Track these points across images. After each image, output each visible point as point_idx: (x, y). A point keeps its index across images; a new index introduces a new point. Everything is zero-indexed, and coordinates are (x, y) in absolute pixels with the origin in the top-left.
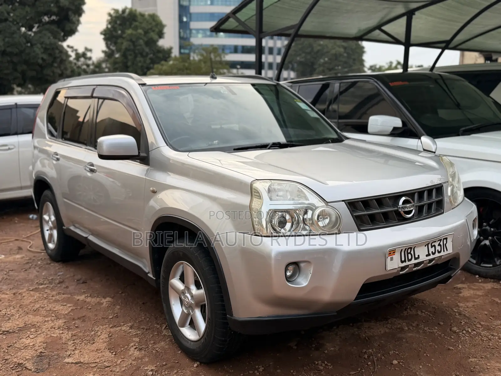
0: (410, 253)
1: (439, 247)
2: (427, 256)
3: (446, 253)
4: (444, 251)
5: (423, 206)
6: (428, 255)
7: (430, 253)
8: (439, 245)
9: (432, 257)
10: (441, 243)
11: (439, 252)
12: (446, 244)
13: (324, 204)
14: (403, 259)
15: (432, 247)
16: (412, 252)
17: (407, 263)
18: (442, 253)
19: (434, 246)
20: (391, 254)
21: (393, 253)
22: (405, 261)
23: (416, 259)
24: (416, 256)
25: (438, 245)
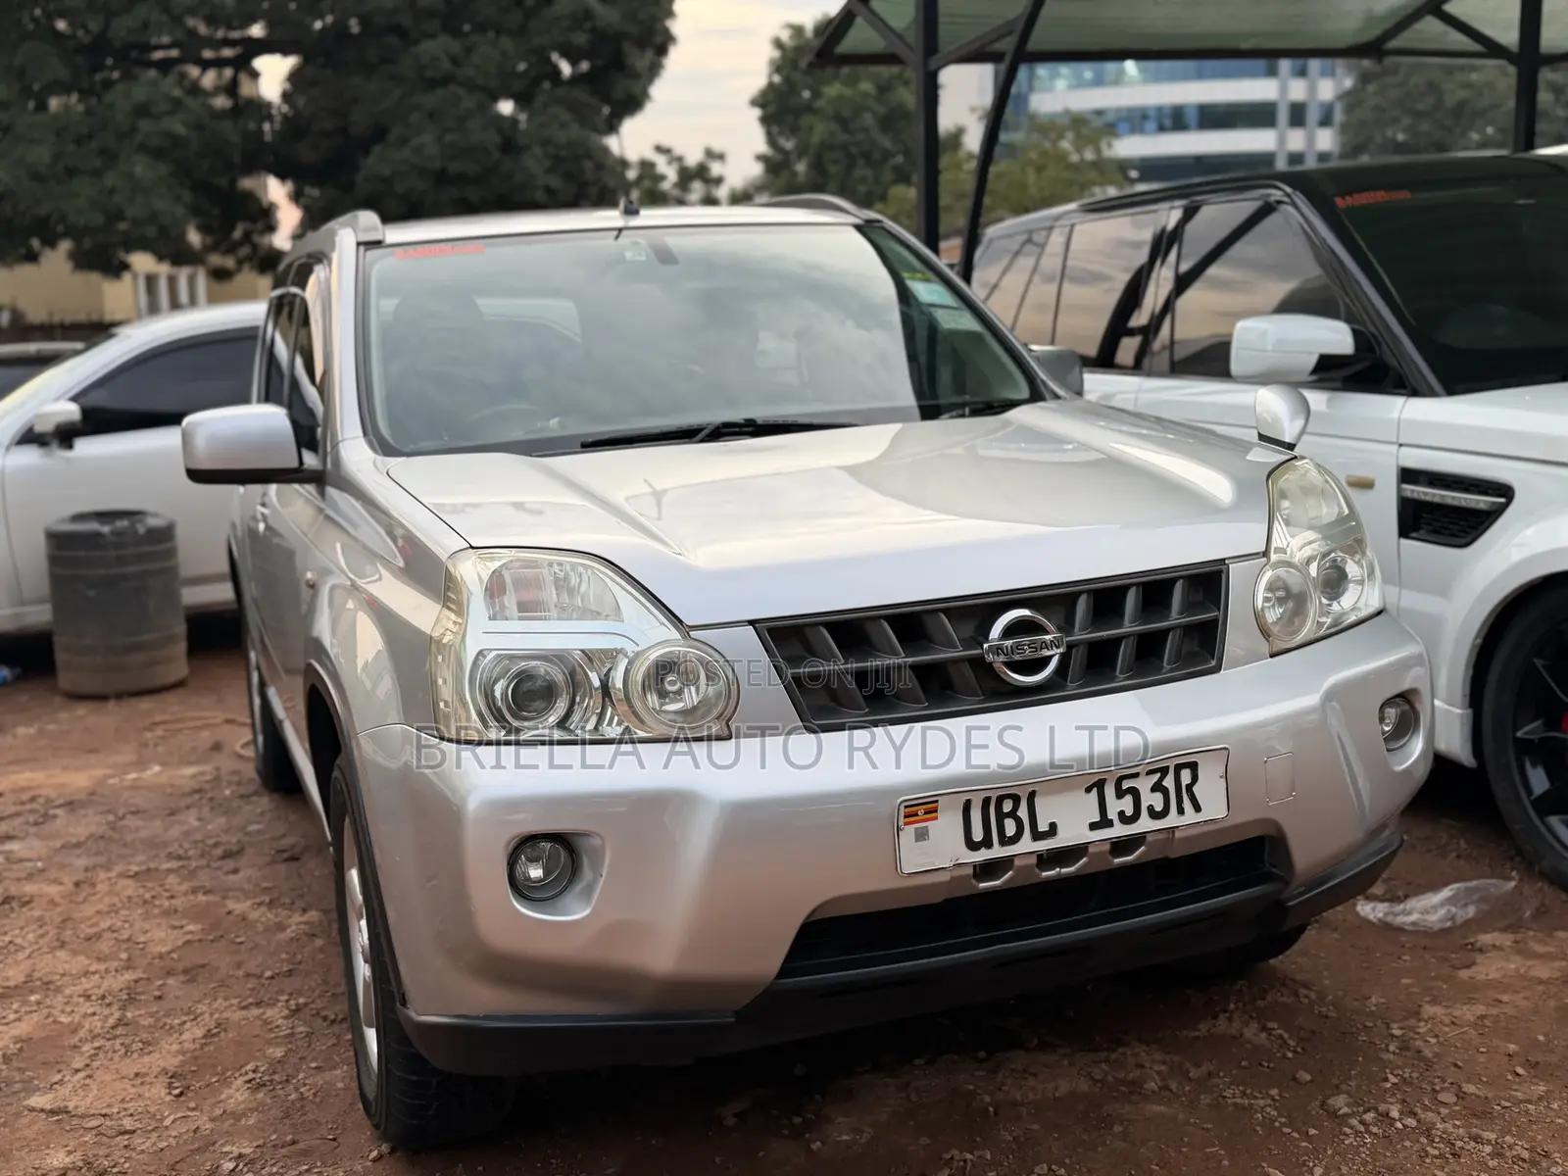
0: (1013, 814)
1: (1159, 796)
2: (1093, 826)
3: (1190, 816)
4: (1181, 811)
5: (1116, 642)
6: (1104, 822)
7: (1112, 815)
8: (1158, 787)
9: (1119, 830)
10: (1169, 782)
11: (1154, 814)
12: (1189, 787)
13: (674, 634)
14: (978, 835)
15: (1120, 794)
16: (1023, 812)
17: (998, 851)
18: (1172, 820)
19: (1135, 793)
20: (917, 815)
21: (926, 813)
22: (987, 843)
23: (1037, 836)
24: (1043, 827)
25: (1154, 789)
